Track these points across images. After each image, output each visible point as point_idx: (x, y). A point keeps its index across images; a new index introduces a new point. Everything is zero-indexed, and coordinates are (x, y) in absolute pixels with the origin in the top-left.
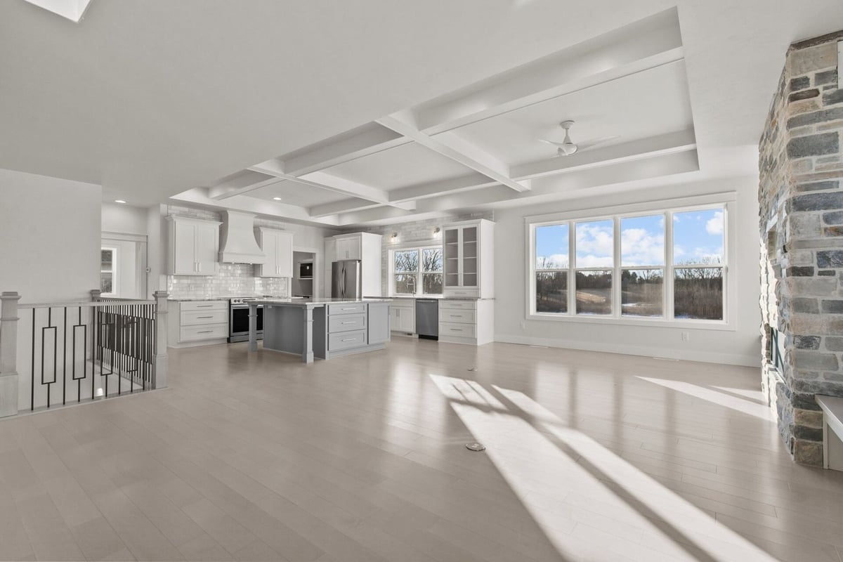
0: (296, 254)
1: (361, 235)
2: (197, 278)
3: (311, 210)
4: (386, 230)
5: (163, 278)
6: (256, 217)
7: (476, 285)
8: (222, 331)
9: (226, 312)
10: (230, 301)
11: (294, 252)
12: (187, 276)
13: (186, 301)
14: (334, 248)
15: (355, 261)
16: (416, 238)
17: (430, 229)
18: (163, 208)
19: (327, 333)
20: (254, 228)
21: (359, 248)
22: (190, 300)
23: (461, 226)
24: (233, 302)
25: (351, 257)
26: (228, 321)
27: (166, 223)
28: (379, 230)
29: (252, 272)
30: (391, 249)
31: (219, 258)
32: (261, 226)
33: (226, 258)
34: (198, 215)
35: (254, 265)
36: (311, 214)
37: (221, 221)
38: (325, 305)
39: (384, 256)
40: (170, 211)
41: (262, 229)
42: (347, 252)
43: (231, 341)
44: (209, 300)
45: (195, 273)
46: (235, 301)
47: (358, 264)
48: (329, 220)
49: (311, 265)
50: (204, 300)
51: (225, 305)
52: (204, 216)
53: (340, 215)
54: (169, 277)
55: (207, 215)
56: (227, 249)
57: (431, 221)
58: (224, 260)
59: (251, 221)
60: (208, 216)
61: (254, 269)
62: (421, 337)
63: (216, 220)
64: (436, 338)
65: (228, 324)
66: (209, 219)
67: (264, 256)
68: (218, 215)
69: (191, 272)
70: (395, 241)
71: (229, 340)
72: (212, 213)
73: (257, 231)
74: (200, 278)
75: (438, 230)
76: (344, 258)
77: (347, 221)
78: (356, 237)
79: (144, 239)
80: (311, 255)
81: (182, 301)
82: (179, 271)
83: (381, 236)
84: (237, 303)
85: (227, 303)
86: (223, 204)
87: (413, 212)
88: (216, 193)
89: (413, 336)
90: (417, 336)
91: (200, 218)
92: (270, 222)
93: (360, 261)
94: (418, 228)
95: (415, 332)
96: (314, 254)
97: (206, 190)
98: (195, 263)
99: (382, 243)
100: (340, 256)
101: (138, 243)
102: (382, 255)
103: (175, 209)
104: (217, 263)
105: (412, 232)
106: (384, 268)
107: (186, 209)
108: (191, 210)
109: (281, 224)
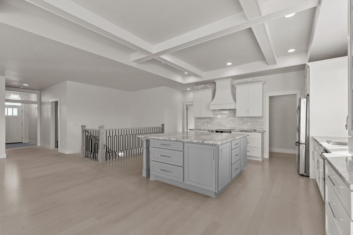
1: (309, 67)
11: (270, 97)
41: (236, 86)
45: (201, 116)
98: (200, 112)
108: (205, 85)
109: (250, 79)
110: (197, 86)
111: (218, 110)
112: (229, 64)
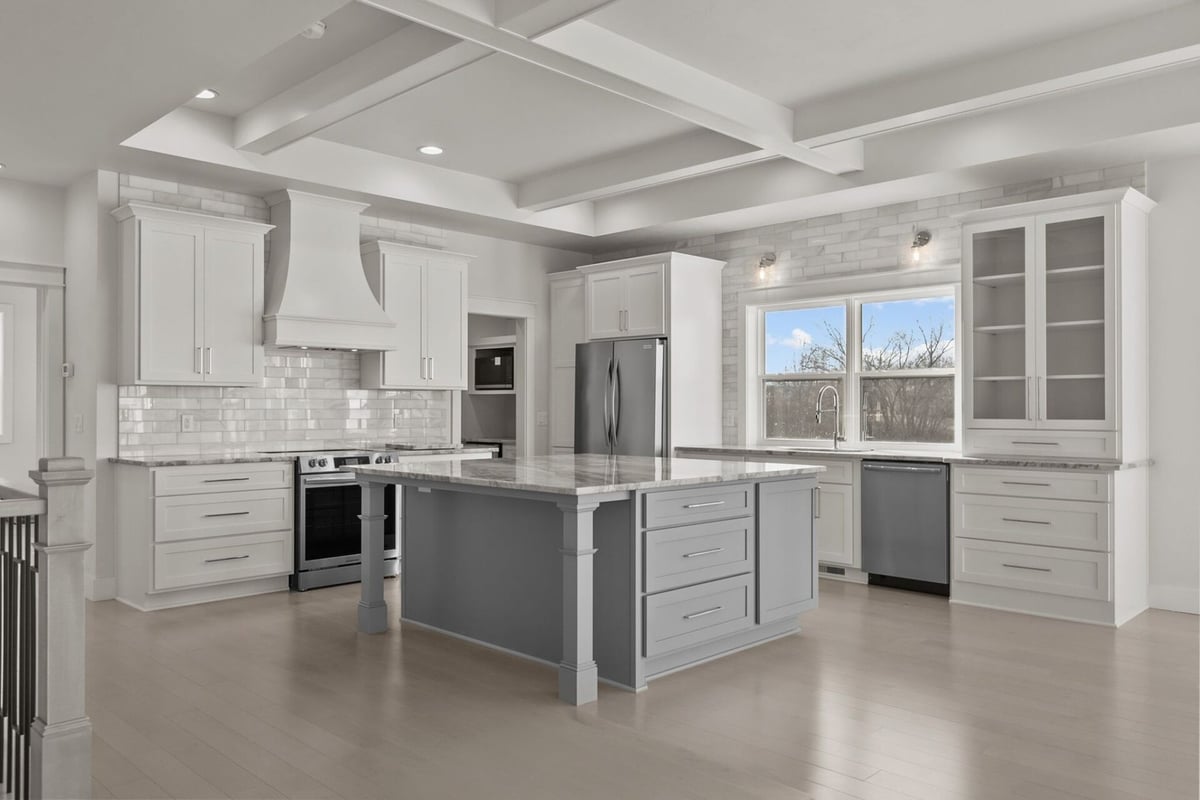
0: (473, 319)
1: (668, 262)
2: (203, 393)
3: (521, 188)
4: (736, 244)
5: (105, 394)
6: (366, 212)
7: (1100, 414)
8: (276, 558)
9: (288, 496)
10: (297, 463)
11: (469, 315)
12: (177, 388)
13: (169, 464)
14: (581, 301)
15: (651, 339)
16: (844, 267)
17: (896, 237)
18: (106, 179)
19: (639, 595)
20: (361, 243)
21: (660, 299)
22: (183, 463)
23: (1034, 219)
24: (305, 468)
25: (635, 329)
26: (291, 526)
27: (115, 226)
28: (713, 246)
29: (355, 375)
30: (754, 302)
31: (265, 335)
32: (379, 238)
33: (284, 334)
34: (205, 203)
35: (361, 355)
36: (519, 202)
37: (269, 221)
38: (632, 493)
39: (729, 325)
40: (124, 192)
41: (384, 248)
42: (622, 314)
43: (302, 586)
44: (238, 461)
45: (196, 380)
46: (312, 464)
47: (660, 349)
48: (568, 219)
49: (507, 353)
50: (221, 462)
51: (283, 476)
52: (221, 206)
53: (598, 206)
54: (123, 391)
55: (233, 202)
56: (287, 306)
57: (896, 210)
58: (281, 340)
59: (352, 221)
60: (234, 208)
61: (362, 366)
62: (877, 581)
63: (255, 218)
64: (942, 591)
65: (291, 534)
66: (238, 216)
67: (391, 325)
68: (261, 204)
69: (186, 377)
70: (769, 277)
71: (294, 583)
72: (244, 198)
73: (369, 251)
74: (211, 392)
75: (923, 238)
76: (612, 332)
77: (621, 222)
78: (652, 268)
79: (55, 279)
80: (509, 324)
81: (160, 464)
82: (152, 371)
83: (722, 264)
84: (317, 469)
85: (289, 468)
86: (275, 166)
87: (852, 178)
88: (258, 129)
89: (847, 577)
90: (864, 579)
91: (209, 212)
92: (403, 227)
93: (664, 339)
94: (851, 233)
95: (858, 565)
96: (521, 321)
97: (227, 122)
98: (196, 350)
99: (723, 286)
100: (600, 328)
101: (42, 289)
102: (724, 321)
103: (141, 185)
104: (260, 350)
105: (828, 250)
106: (730, 361)
107: (170, 187)
108: (185, 188)
109: (432, 232)
110: (128, 173)
111: (310, 348)
112: (432, 150)
